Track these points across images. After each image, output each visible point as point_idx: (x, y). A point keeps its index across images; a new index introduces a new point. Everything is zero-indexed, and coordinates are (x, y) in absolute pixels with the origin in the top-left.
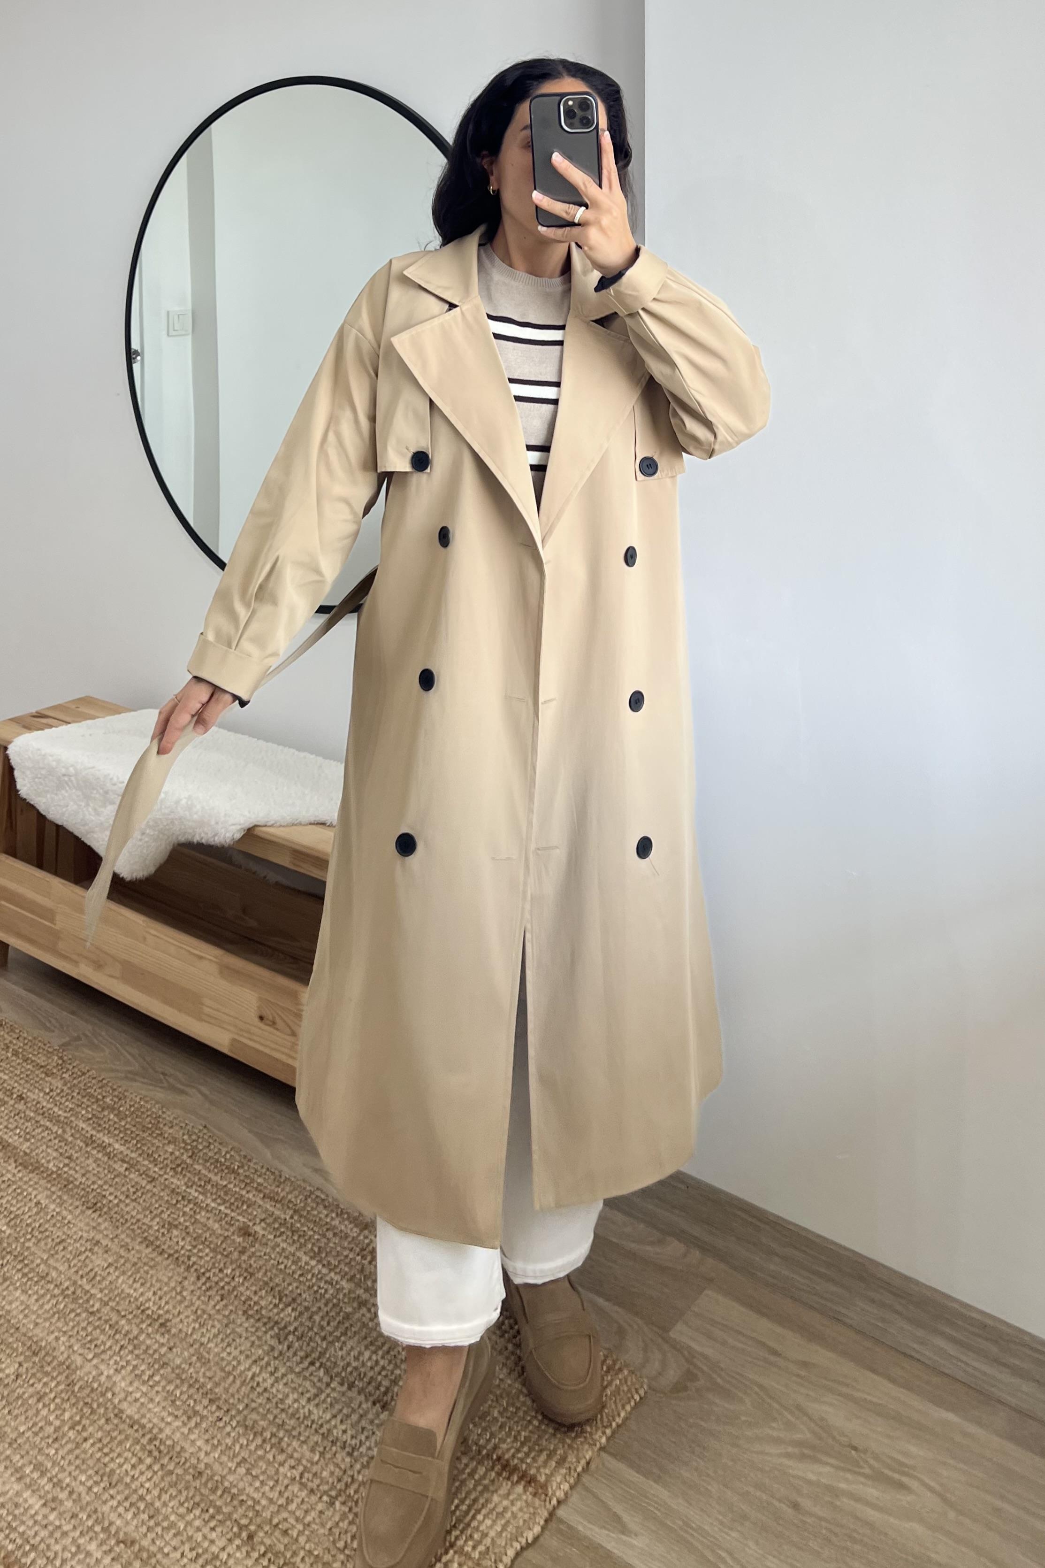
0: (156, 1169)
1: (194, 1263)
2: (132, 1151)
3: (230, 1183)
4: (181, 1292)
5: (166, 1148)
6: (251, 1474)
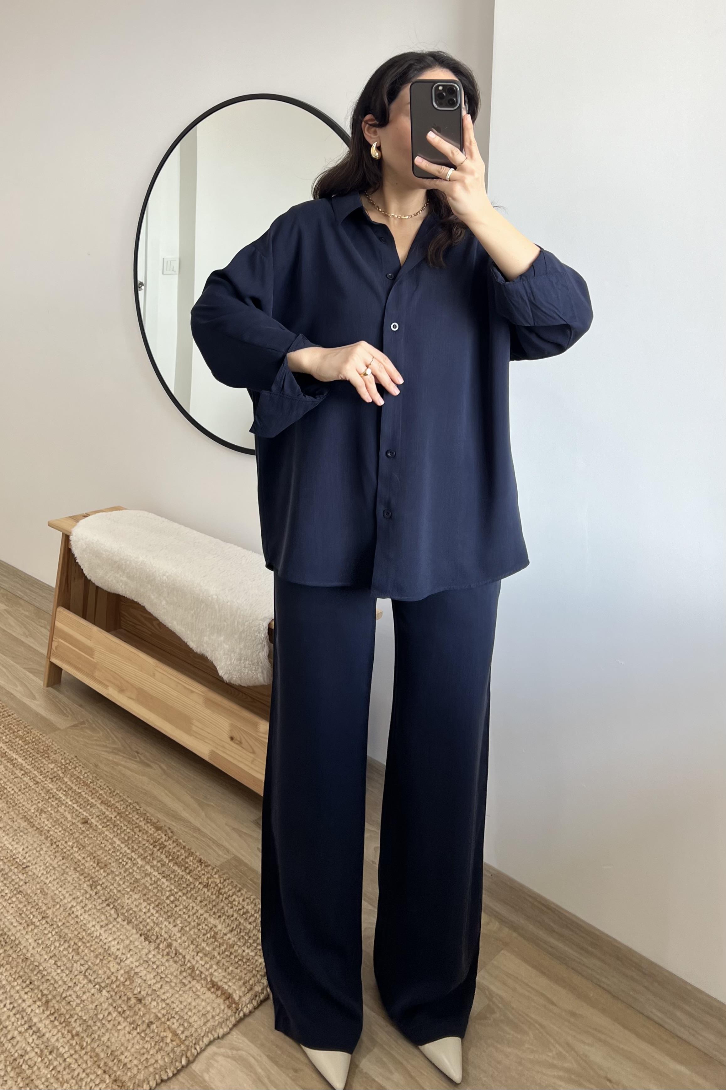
0: (41, 777)
1: (51, 835)
2: (28, 765)
3: (84, 791)
4: (39, 851)
5: (50, 765)
6: (57, 965)
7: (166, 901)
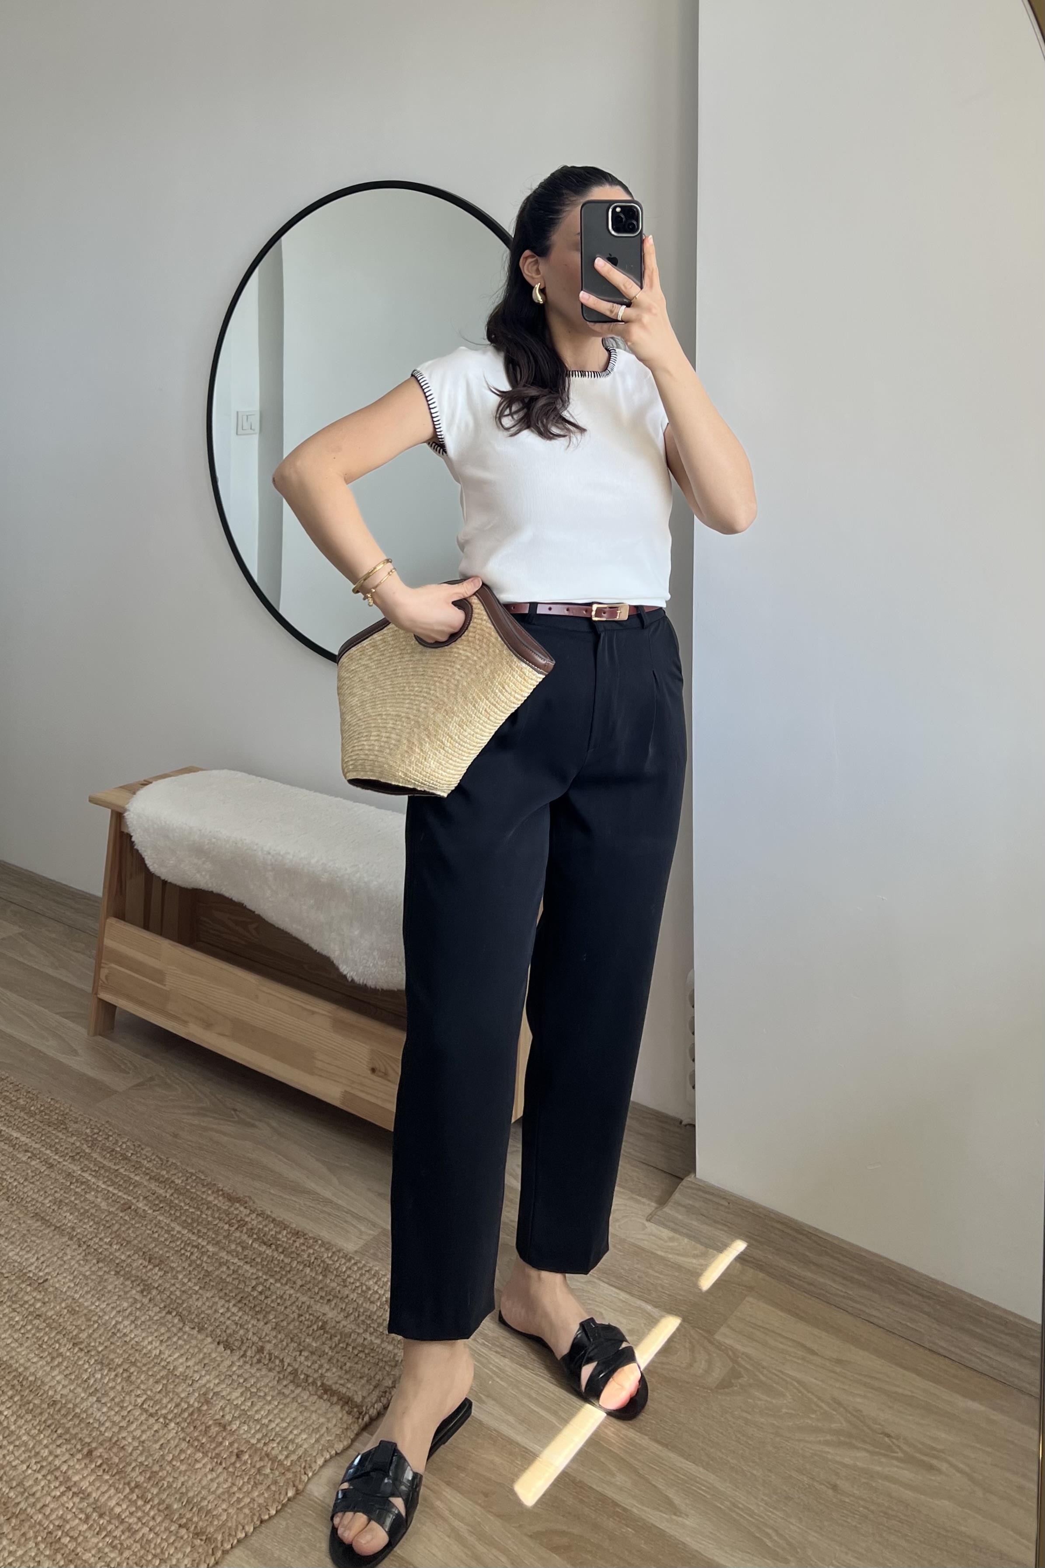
1: (78, 1234)
7: (252, 1293)
